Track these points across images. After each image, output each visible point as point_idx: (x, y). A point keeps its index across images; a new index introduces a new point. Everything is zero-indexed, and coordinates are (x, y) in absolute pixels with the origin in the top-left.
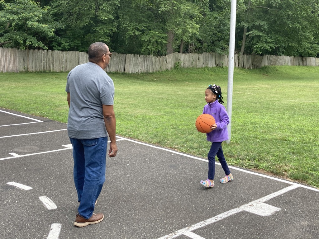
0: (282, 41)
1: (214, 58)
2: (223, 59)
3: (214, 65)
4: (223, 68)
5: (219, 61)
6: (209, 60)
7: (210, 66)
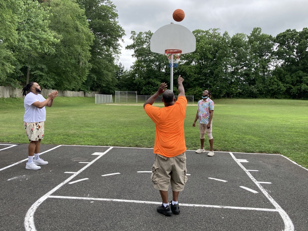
0: (58, 79)
1: (8, 90)
2: (15, 92)
3: (9, 96)
4: (16, 98)
5: (12, 93)
6: (4, 92)
7: (6, 97)
